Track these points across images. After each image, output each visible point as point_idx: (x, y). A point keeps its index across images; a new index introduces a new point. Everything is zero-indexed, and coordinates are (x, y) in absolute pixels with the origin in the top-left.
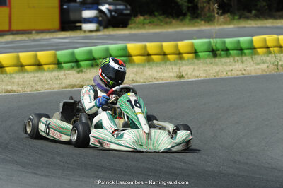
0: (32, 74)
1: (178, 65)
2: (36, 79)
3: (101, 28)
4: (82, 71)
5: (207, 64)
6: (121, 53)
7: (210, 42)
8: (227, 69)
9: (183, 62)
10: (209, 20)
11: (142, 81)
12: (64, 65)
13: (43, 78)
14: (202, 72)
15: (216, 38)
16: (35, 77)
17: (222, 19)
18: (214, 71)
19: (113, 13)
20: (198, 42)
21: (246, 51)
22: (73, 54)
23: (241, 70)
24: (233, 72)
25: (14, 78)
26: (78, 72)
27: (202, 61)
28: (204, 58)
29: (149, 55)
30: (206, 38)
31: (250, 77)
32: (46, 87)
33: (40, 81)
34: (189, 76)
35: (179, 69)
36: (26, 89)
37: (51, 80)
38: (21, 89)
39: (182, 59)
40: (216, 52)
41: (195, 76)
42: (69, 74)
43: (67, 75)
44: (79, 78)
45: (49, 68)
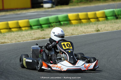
0: (16, 33)
1: (96, 24)
2: (18, 35)
3: (54, 6)
4: (43, 30)
5: (112, 23)
6: (64, 19)
9: (99, 23)
11: (77, 34)
12: (33, 27)
13: (22, 35)
14: (110, 27)
15: (117, 8)
16: (17, 34)
18: (116, 27)
20: (107, 11)
22: (38, 21)
25: (6, 35)
26: (42, 31)
27: (110, 21)
28: (111, 19)
29: (80, 20)
30: (112, 8)
32: (24, 39)
33: (20, 36)
34: (103, 30)
35: (97, 26)
36: (12, 41)
37: (27, 35)
38: (9, 42)
39: (98, 21)
40: (117, 16)
41: (106, 30)
42: (36, 32)
43: (35, 33)
44: (42, 34)
45: (25, 29)
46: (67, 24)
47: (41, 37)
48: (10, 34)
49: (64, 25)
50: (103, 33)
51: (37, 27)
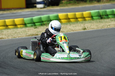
0: (12, 30)
1: (83, 23)
2: (14, 32)
3: (46, 6)
4: (36, 28)
5: (98, 22)
8: (107, 24)
9: (86, 22)
11: (66, 31)
12: (28, 25)
13: (18, 32)
14: (95, 26)
15: (102, 9)
16: (13, 31)
18: (101, 26)
22: (32, 19)
23: (114, 25)
24: (110, 26)
25: (3, 32)
26: (35, 28)
27: (95, 21)
28: (96, 19)
29: (69, 19)
30: (97, 9)
32: (19, 36)
33: (16, 33)
34: (89, 28)
35: (84, 25)
36: (9, 37)
37: (22, 32)
38: (6, 37)
39: (85, 20)
40: (102, 16)
41: (92, 28)
42: (30, 29)
44: (35, 31)
45: (20, 27)
47: (34, 33)
48: (7, 30)
50: (90, 31)
51: (31, 24)
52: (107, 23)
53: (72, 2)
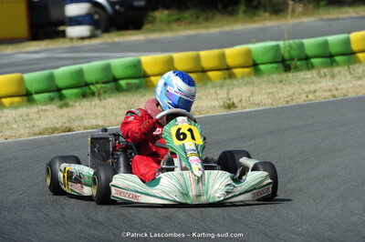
1: (226, 87)
3: (99, 32)
4: (66, 105)
5: (274, 83)
6: (129, 72)
7: (278, 46)
8: (307, 88)
9: (235, 83)
10: (278, 10)
12: (36, 97)
13: (4, 120)
14: (266, 96)
15: (288, 39)
17: (300, 8)
18: (286, 94)
19: (117, 7)
20: (257, 47)
21: (338, 58)
22: (51, 77)
23: (330, 90)
24: (317, 94)
26: (61, 107)
27: (265, 78)
28: (270, 73)
30: (272, 40)
31: (346, 100)
32: (8, 133)
34: (244, 104)
35: (228, 93)
37: (16, 122)
39: (232, 76)
40: (289, 62)
41: (254, 105)
42: (45, 110)
43: (41, 113)
44: (62, 116)
45: (12, 103)
46: (137, 87)
47: (58, 126)
49: (129, 89)
50: (246, 112)
51: (46, 95)
52: (306, 84)
53: (186, 14)
